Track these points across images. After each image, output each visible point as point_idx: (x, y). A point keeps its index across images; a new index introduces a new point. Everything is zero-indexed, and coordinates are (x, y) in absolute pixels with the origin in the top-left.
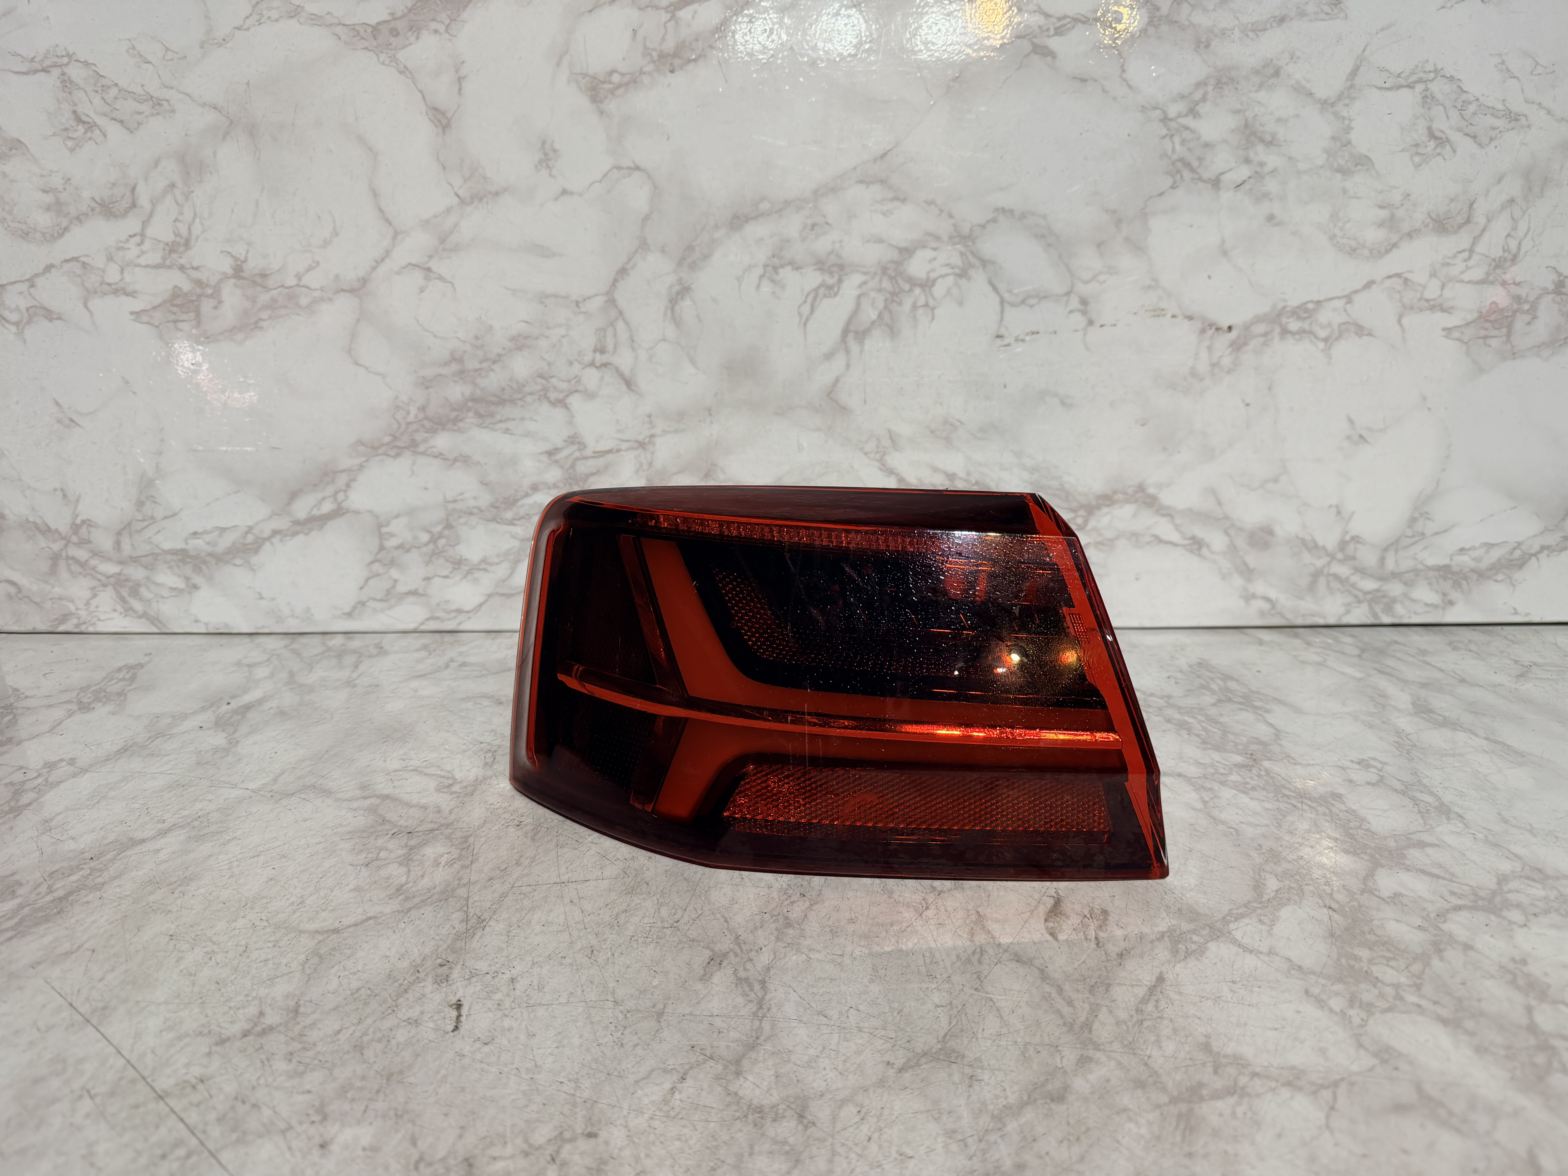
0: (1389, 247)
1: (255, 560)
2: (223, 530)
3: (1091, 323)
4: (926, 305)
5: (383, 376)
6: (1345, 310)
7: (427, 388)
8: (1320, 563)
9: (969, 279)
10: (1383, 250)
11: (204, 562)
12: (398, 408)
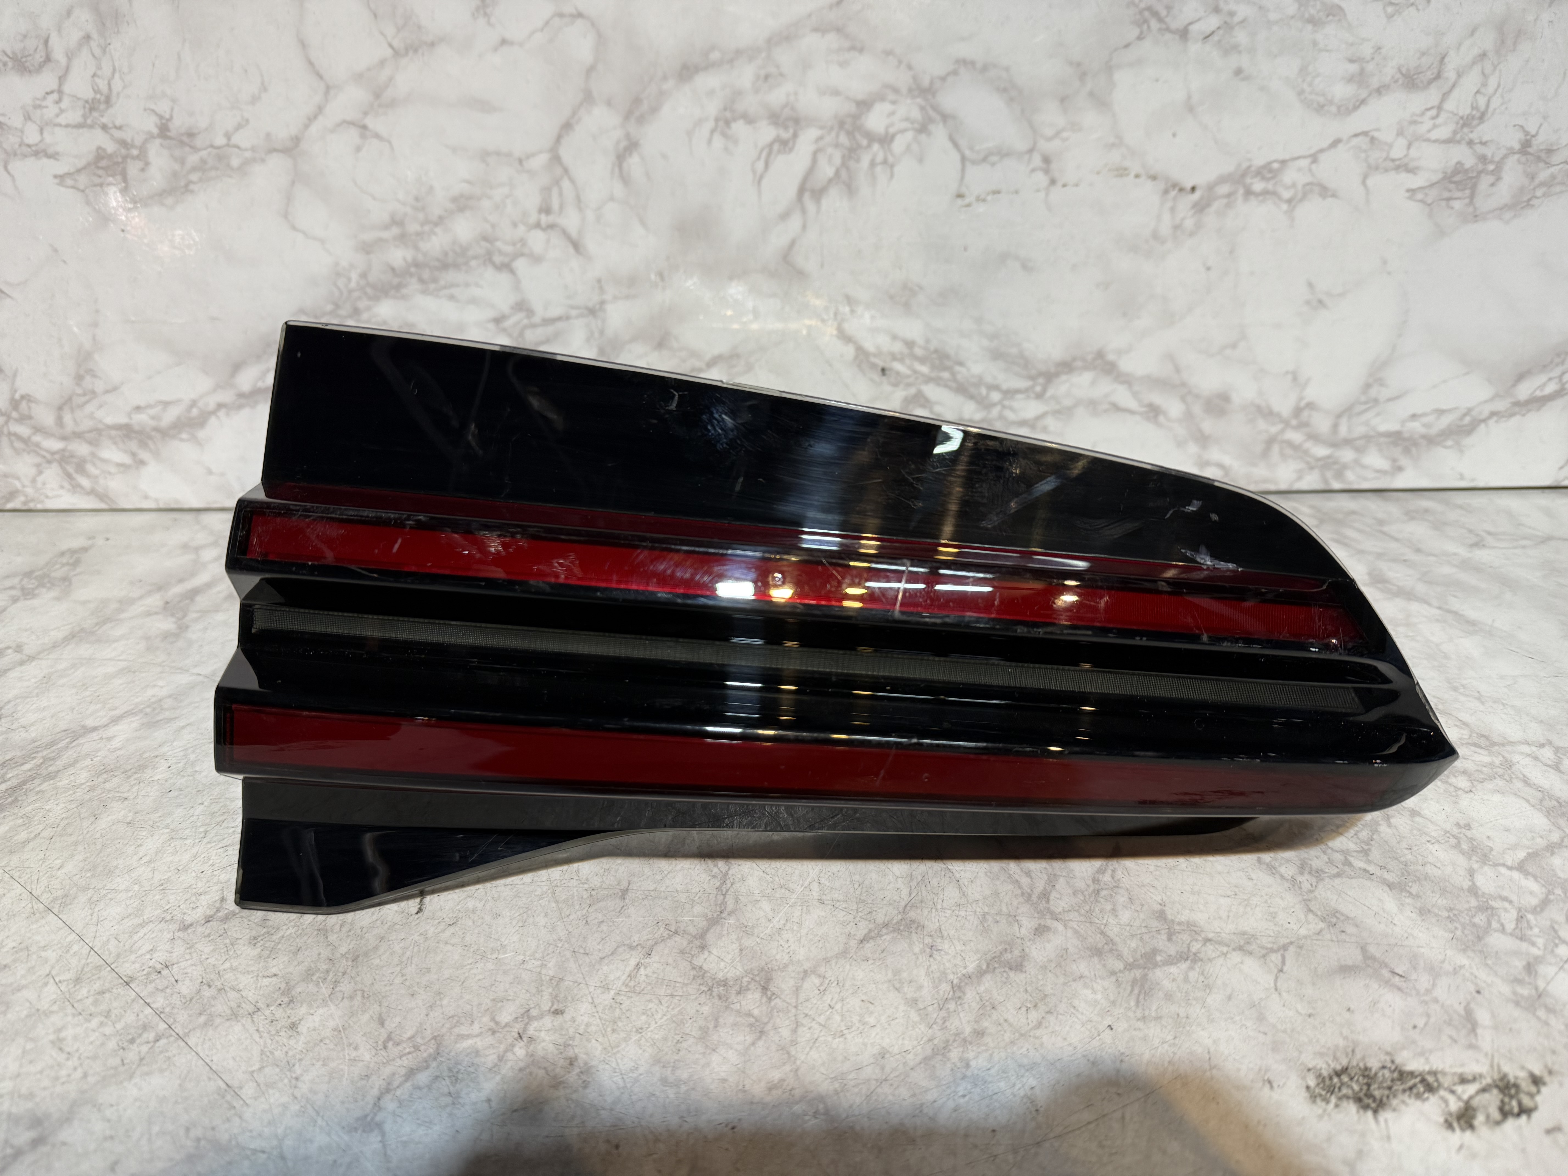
0: (1358, 103)
1: (201, 434)
2: (166, 404)
3: (1053, 182)
4: (885, 162)
5: (322, 241)
6: (1310, 170)
7: (368, 253)
8: (1274, 430)
9: (929, 134)
10: (1351, 108)
11: (150, 438)
12: (338, 275)
